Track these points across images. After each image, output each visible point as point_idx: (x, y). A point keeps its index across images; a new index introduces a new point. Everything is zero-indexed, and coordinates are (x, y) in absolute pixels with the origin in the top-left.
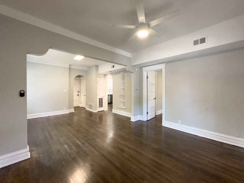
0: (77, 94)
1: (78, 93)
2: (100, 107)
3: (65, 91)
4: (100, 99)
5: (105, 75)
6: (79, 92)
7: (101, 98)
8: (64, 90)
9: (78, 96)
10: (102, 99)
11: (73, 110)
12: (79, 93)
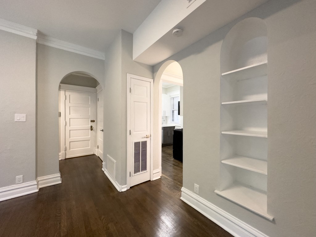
0: (90, 126)
1: (90, 124)
2: (137, 170)
3: (20, 117)
4: (137, 145)
5: (154, 69)
6: (92, 121)
7: (141, 140)
8: (16, 115)
9: (92, 130)
10: (144, 144)
11: (55, 179)
12: (93, 124)
